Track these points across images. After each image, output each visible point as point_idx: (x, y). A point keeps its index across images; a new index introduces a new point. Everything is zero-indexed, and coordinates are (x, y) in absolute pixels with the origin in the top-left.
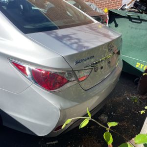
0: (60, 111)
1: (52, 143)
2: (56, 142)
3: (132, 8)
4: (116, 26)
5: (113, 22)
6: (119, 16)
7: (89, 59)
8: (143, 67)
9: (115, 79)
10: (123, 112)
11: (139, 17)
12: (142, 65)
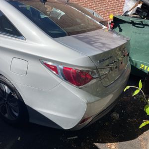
0: (87, 104)
1: (72, 138)
2: (76, 137)
3: (134, 14)
4: (121, 30)
5: (118, 27)
6: (123, 22)
7: (108, 58)
8: (147, 68)
9: (125, 80)
10: (133, 110)
11: (142, 22)
12: (146, 67)
